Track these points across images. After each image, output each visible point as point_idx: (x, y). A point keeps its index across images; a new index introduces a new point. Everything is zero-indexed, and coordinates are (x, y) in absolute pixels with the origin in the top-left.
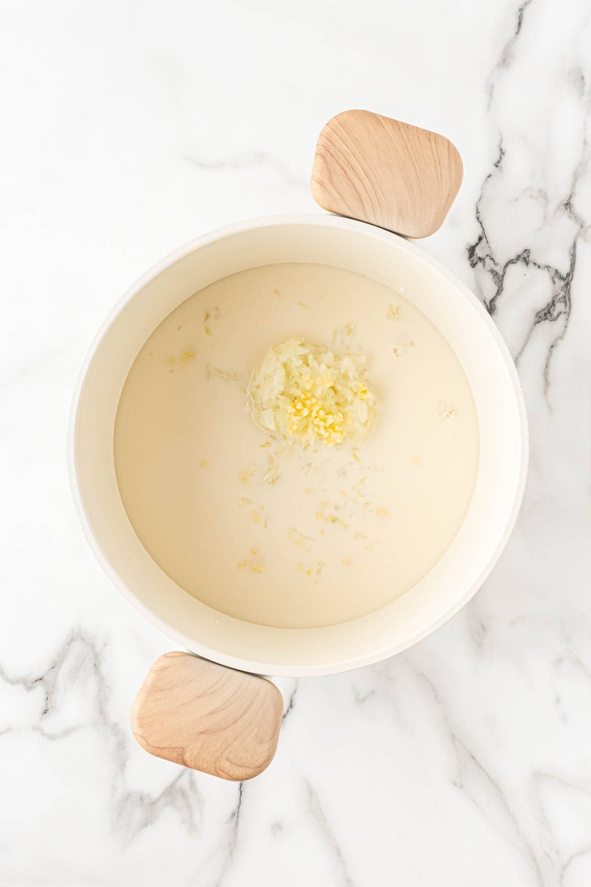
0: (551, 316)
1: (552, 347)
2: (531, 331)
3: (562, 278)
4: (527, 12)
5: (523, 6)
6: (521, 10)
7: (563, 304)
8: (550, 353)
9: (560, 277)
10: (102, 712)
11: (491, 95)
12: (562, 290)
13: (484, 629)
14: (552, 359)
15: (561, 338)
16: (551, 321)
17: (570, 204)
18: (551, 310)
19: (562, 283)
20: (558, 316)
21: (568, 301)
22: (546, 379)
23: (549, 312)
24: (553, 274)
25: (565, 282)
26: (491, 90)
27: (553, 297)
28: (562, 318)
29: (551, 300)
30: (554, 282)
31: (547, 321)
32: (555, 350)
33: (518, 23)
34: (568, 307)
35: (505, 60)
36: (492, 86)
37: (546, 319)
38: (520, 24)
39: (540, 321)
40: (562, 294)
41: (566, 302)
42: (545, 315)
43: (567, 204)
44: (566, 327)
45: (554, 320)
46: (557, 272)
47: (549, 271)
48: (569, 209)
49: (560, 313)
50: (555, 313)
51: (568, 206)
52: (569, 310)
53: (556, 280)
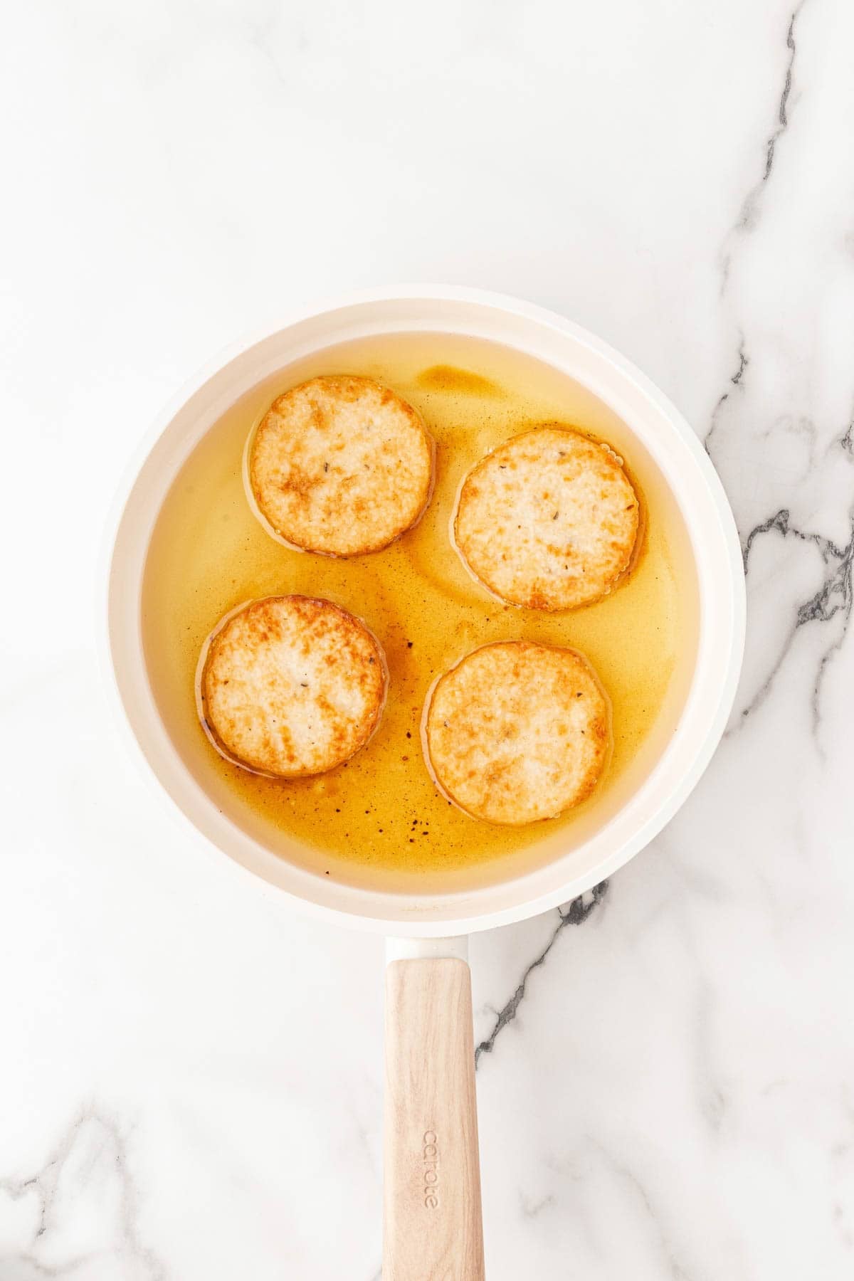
0: (823, 613)
1: (824, 660)
2: (792, 635)
3: (838, 554)
4: (780, 146)
5: (773, 137)
6: (771, 142)
7: (841, 595)
8: (822, 671)
9: (836, 552)
10: (128, 1231)
11: (726, 273)
12: (839, 572)
13: (721, 1098)
14: (826, 680)
15: (837, 646)
16: (821, 620)
17: (850, 441)
18: (822, 604)
19: (839, 562)
20: (832, 614)
21: (848, 589)
22: (816, 710)
23: (819, 607)
24: (824, 546)
25: (844, 561)
26: (725, 267)
27: (825, 583)
28: (839, 617)
29: (822, 587)
30: (826, 561)
31: (816, 621)
32: (830, 666)
33: (766, 162)
34: (848, 598)
35: (747, 219)
36: (728, 260)
37: (814, 617)
38: (769, 164)
39: (804, 621)
40: (839, 578)
41: (845, 592)
42: (813, 611)
43: (845, 440)
44: (845, 629)
45: (827, 619)
46: (830, 544)
47: (818, 544)
48: (847, 447)
49: (837, 608)
50: (828, 609)
51: (847, 441)
52: (849, 603)
53: (830, 557)
